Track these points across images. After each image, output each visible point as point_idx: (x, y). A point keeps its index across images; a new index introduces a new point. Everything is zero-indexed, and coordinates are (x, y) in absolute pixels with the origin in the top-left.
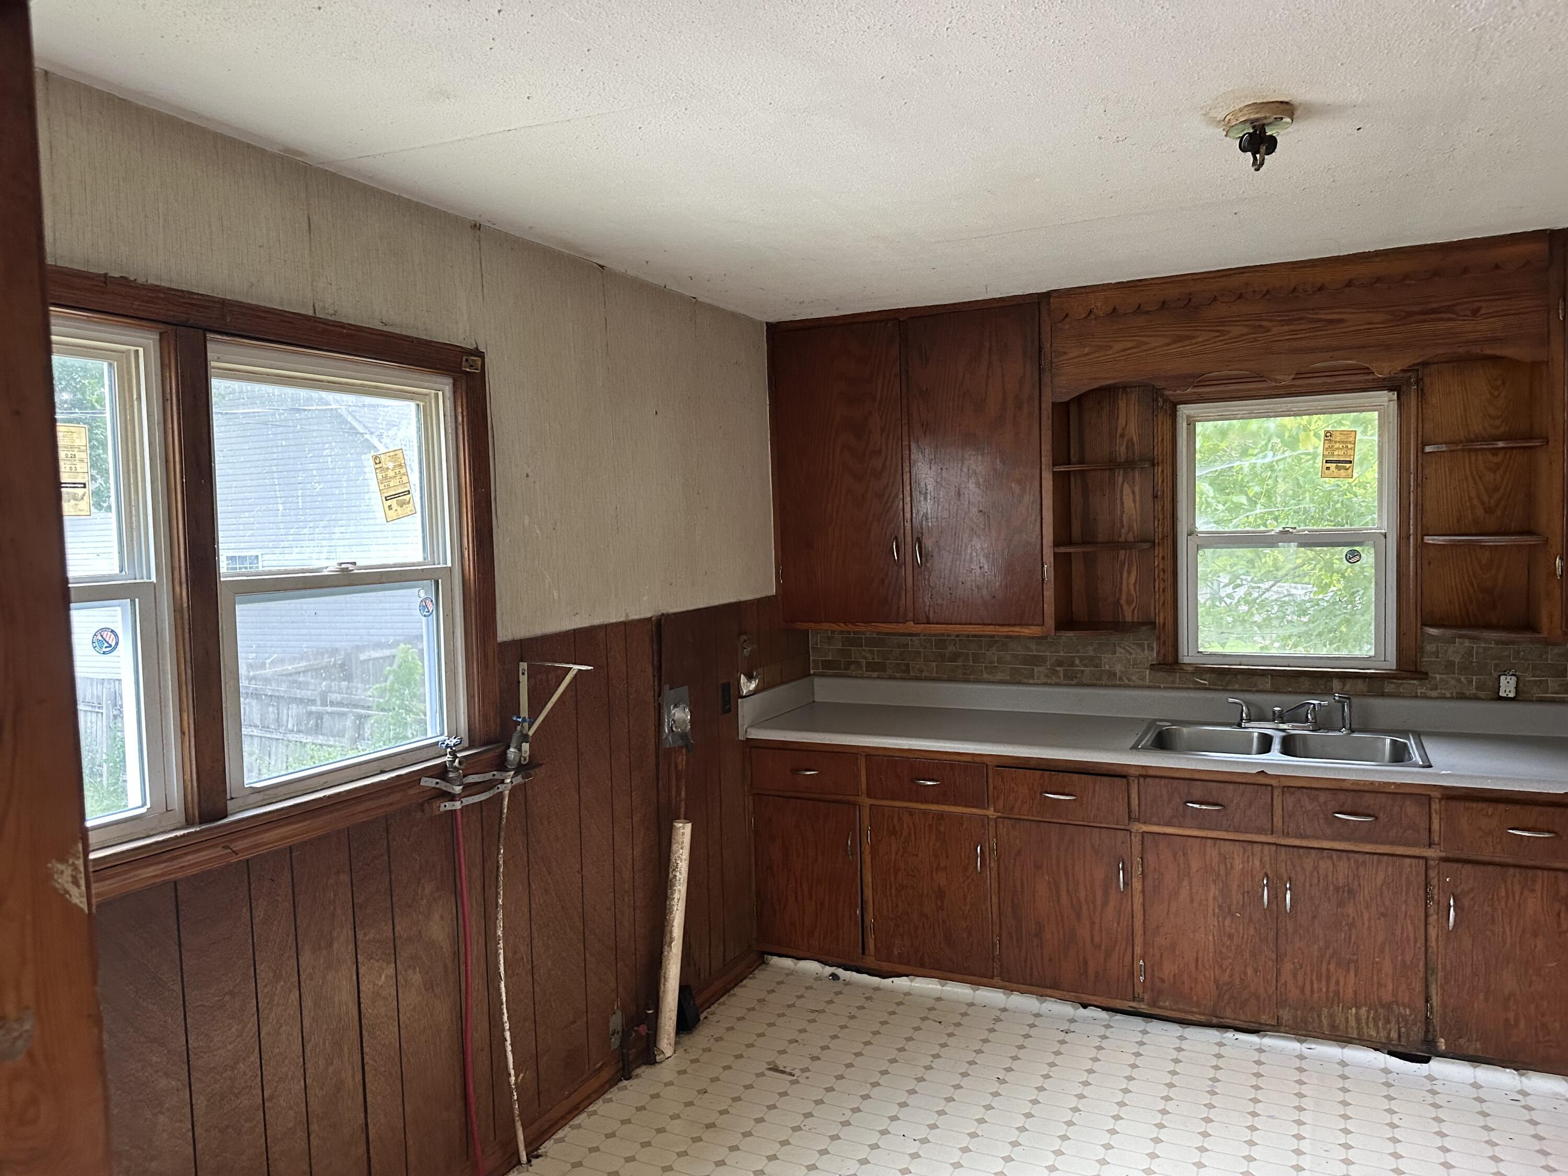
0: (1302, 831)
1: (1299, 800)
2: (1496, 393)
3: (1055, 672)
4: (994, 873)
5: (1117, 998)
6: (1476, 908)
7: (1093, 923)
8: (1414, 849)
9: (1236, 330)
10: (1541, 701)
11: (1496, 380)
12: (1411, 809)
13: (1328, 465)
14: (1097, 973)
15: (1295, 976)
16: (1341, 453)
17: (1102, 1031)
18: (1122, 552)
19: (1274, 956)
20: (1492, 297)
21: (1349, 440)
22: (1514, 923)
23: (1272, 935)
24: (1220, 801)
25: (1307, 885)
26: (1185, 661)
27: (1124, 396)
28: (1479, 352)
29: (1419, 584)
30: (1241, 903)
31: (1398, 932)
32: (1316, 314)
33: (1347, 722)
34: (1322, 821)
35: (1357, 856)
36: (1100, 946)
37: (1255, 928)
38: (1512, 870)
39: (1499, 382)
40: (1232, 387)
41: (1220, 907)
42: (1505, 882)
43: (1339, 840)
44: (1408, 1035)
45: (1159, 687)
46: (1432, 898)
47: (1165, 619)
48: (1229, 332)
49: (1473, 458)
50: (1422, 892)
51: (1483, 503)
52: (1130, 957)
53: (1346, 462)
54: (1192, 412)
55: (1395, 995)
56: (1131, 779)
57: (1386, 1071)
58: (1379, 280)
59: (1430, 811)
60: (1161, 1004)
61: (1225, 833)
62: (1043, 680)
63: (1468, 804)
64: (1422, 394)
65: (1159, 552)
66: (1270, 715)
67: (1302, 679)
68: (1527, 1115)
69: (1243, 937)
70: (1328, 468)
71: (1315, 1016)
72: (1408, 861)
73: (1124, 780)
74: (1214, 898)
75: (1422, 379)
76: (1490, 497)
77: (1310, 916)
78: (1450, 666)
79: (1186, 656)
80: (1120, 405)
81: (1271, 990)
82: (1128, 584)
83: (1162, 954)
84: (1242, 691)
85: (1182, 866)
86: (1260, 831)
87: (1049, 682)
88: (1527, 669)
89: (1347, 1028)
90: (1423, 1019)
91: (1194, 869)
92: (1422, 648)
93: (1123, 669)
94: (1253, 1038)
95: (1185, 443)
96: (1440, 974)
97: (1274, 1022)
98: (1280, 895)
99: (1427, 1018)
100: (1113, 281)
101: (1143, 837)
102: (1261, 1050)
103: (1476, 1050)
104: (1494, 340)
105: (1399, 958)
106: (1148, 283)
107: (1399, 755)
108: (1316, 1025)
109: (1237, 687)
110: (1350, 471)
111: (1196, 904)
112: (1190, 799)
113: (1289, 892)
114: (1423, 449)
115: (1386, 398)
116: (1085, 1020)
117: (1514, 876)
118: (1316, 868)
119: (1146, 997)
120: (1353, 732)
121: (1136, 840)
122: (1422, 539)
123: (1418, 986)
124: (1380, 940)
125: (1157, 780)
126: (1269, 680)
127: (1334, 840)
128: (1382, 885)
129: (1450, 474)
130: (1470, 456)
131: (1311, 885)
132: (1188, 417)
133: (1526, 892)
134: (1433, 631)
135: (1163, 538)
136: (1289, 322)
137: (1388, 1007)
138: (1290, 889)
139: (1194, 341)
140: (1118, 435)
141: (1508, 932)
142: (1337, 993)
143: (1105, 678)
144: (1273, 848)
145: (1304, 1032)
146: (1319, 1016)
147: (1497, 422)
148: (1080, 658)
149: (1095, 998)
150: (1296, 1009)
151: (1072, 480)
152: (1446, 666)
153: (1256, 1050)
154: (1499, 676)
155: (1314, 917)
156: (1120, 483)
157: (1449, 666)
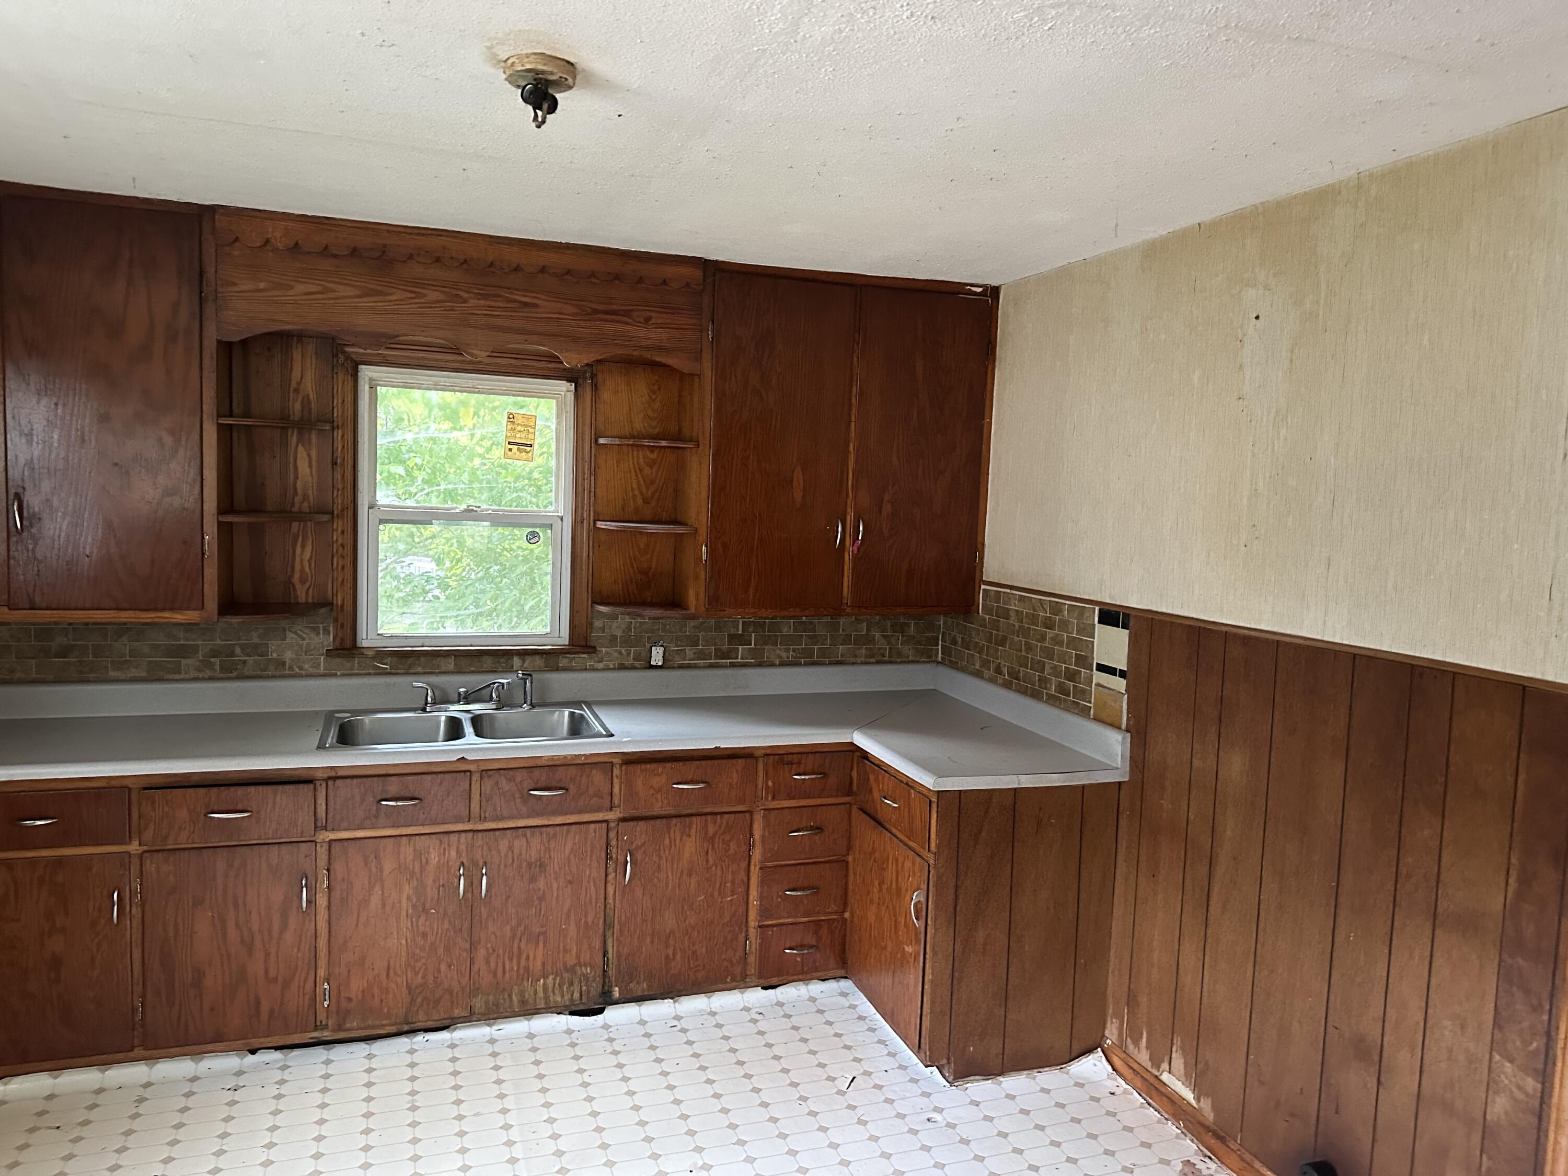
0: (498, 813)
1: (497, 783)
2: (654, 397)
3: (210, 666)
4: (136, 922)
5: (296, 1033)
6: (647, 860)
7: (267, 955)
8: (597, 814)
9: (433, 295)
10: (681, 667)
11: (653, 385)
12: (598, 777)
13: (511, 446)
14: (272, 1011)
15: (488, 962)
16: (523, 436)
17: (278, 1075)
18: (295, 525)
19: (468, 946)
20: (661, 310)
21: (530, 423)
22: (675, 866)
23: (466, 925)
24: (416, 795)
25: (502, 867)
26: (364, 645)
27: (299, 345)
28: (649, 357)
29: (591, 566)
30: (436, 897)
31: (582, 897)
32: (511, 293)
33: (529, 698)
34: (518, 800)
35: (548, 829)
36: (277, 978)
37: (450, 922)
38: (674, 821)
39: (656, 388)
40: (421, 355)
41: (414, 906)
42: (669, 833)
43: (534, 817)
44: (589, 992)
45: (335, 675)
46: (611, 857)
47: (343, 600)
48: (424, 295)
49: (635, 453)
50: (603, 855)
51: (641, 493)
52: (313, 985)
53: (527, 445)
54: (375, 375)
55: (578, 957)
56: (318, 783)
57: (569, 1032)
58: (569, 272)
59: (612, 776)
60: (348, 1025)
61: (421, 828)
62: (193, 674)
63: (643, 766)
64: (595, 388)
65: (338, 525)
66: (456, 697)
67: (485, 658)
68: (683, 1038)
69: (437, 933)
70: (510, 450)
71: (506, 996)
72: (592, 826)
73: (312, 786)
74: (408, 898)
75: (596, 375)
76: (648, 489)
77: (504, 897)
78: (614, 638)
79: (366, 639)
80: (295, 355)
81: (465, 981)
82: (302, 560)
83: (349, 971)
84: (425, 673)
85: (374, 870)
86: (458, 820)
87: (200, 676)
88: (672, 640)
89: (535, 1000)
90: (601, 973)
91: (386, 872)
92: (591, 624)
93: (294, 656)
94: (444, 1035)
95: (367, 407)
96: (617, 927)
97: (466, 1013)
98: (476, 882)
99: (604, 971)
100: (296, 212)
101: (330, 847)
102: (453, 1046)
103: (643, 990)
104: (660, 349)
105: (583, 921)
106: (336, 223)
107: (577, 728)
108: (507, 1005)
109: (420, 669)
110: (530, 454)
111: (388, 908)
112: (384, 797)
113: (485, 878)
114: (596, 441)
115: (564, 388)
116: (256, 1068)
117: (676, 825)
118: (511, 848)
119: (330, 1023)
120: (533, 707)
121: (322, 851)
122: (595, 524)
123: (597, 944)
124: (566, 907)
125: (348, 781)
126: (452, 660)
127: (528, 817)
128: (569, 855)
129: (618, 466)
130: (633, 451)
131: (506, 866)
132: (371, 379)
133: (684, 838)
134: (602, 609)
135: (343, 510)
136: (485, 297)
137: (572, 970)
138: (486, 874)
139: (387, 298)
140: (292, 389)
141: (670, 877)
142: (527, 969)
143: (272, 667)
144: (470, 835)
145: (495, 1016)
146: (510, 996)
147: (654, 423)
148: (240, 645)
149: (268, 1039)
150: (488, 995)
151: (235, 435)
152: (610, 640)
153: (448, 1047)
154: (651, 647)
155: (508, 897)
156: (294, 445)
157: (613, 640)
